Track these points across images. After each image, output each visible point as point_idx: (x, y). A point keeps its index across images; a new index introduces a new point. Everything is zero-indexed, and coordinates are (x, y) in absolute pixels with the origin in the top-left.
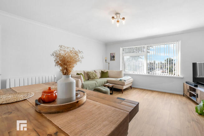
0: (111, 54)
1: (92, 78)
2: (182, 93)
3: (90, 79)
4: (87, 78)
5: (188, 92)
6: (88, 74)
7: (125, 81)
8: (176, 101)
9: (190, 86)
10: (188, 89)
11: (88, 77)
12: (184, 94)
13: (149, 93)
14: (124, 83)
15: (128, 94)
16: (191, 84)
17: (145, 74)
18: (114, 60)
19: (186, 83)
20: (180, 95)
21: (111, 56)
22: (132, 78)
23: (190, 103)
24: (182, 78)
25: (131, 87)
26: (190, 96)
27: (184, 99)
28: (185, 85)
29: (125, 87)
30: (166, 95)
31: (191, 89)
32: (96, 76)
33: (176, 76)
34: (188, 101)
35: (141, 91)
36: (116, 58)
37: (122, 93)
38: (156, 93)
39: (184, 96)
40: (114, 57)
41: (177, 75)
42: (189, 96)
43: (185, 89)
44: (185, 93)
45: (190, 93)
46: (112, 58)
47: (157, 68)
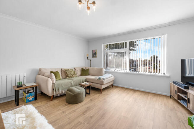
0: (93, 50)
1: (70, 76)
2: (168, 94)
3: (67, 77)
4: (64, 77)
5: (176, 94)
6: (66, 72)
7: (104, 79)
8: (162, 105)
9: (178, 87)
10: (176, 91)
11: (66, 75)
12: (170, 95)
13: (131, 93)
14: (103, 82)
15: (107, 94)
16: (179, 85)
17: (127, 72)
18: (96, 57)
19: (174, 82)
20: (166, 96)
21: (93, 53)
22: (113, 76)
23: (179, 108)
24: (168, 77)
25: (112, 86)
26: (179, 99)
27: (171, 102)
28: (172, 85)
29: (103, 87)
30: (150, 96)
31: (179, 90)
32: (75, 74)
33: (161, 74)
34: (176, 106)
35: (123, 90)
36: (97, 55)
37: (101, 93)
38: (139, 93)
39: (170, 98)
40: (95, 54)
41: (163, 74)
42: (177, 99)
43: (172, 90)
44: (172, 95)
45: (178, 95)
46: (94, 55)
47: (142, 65)
